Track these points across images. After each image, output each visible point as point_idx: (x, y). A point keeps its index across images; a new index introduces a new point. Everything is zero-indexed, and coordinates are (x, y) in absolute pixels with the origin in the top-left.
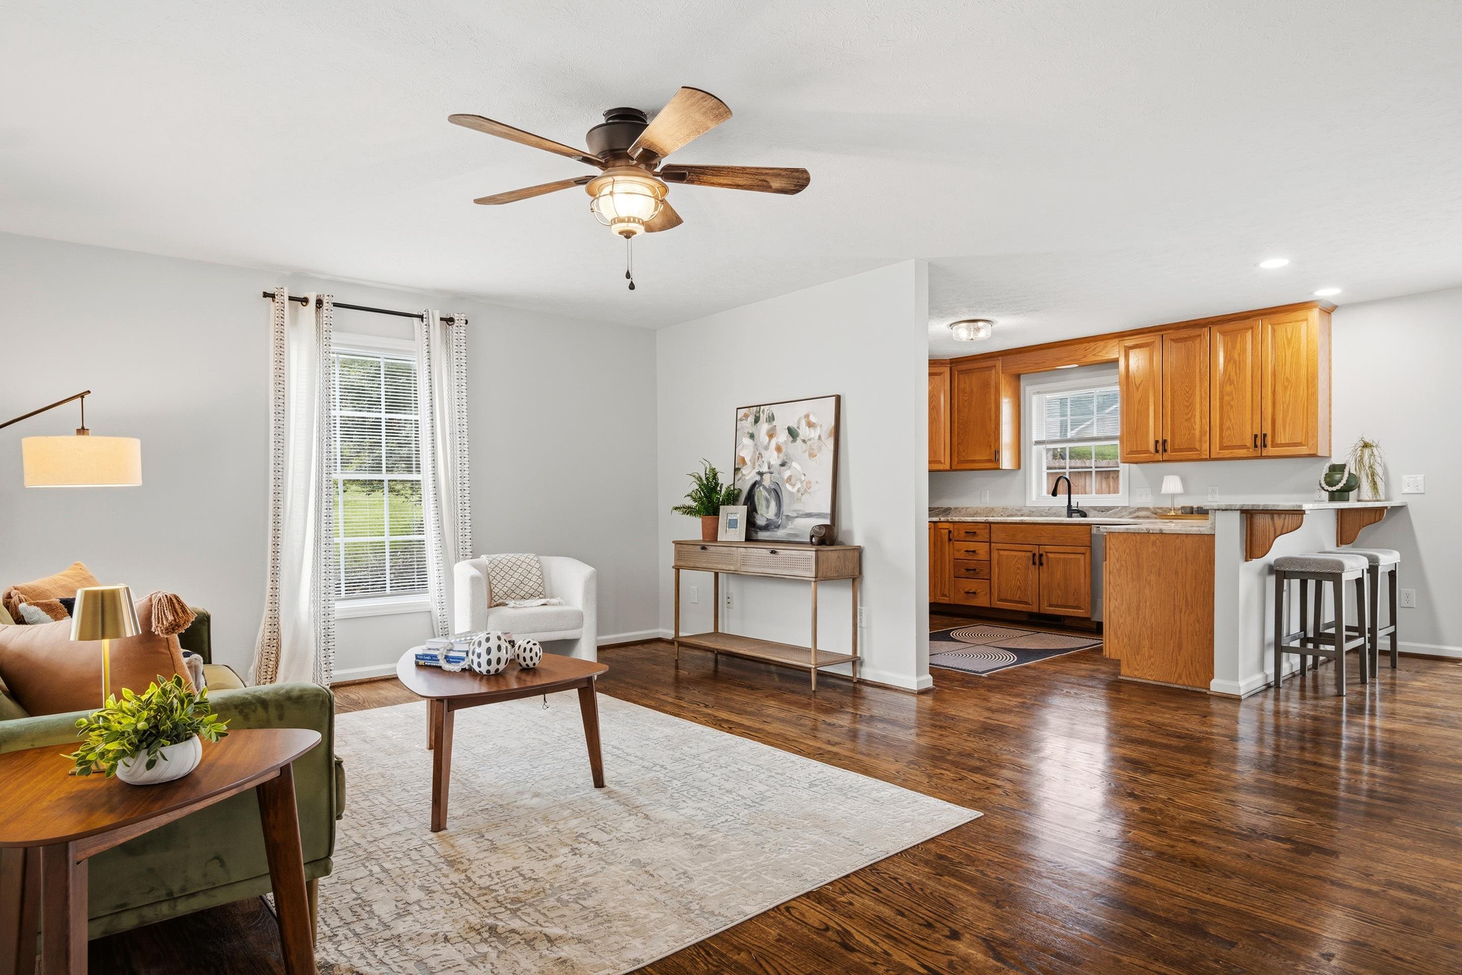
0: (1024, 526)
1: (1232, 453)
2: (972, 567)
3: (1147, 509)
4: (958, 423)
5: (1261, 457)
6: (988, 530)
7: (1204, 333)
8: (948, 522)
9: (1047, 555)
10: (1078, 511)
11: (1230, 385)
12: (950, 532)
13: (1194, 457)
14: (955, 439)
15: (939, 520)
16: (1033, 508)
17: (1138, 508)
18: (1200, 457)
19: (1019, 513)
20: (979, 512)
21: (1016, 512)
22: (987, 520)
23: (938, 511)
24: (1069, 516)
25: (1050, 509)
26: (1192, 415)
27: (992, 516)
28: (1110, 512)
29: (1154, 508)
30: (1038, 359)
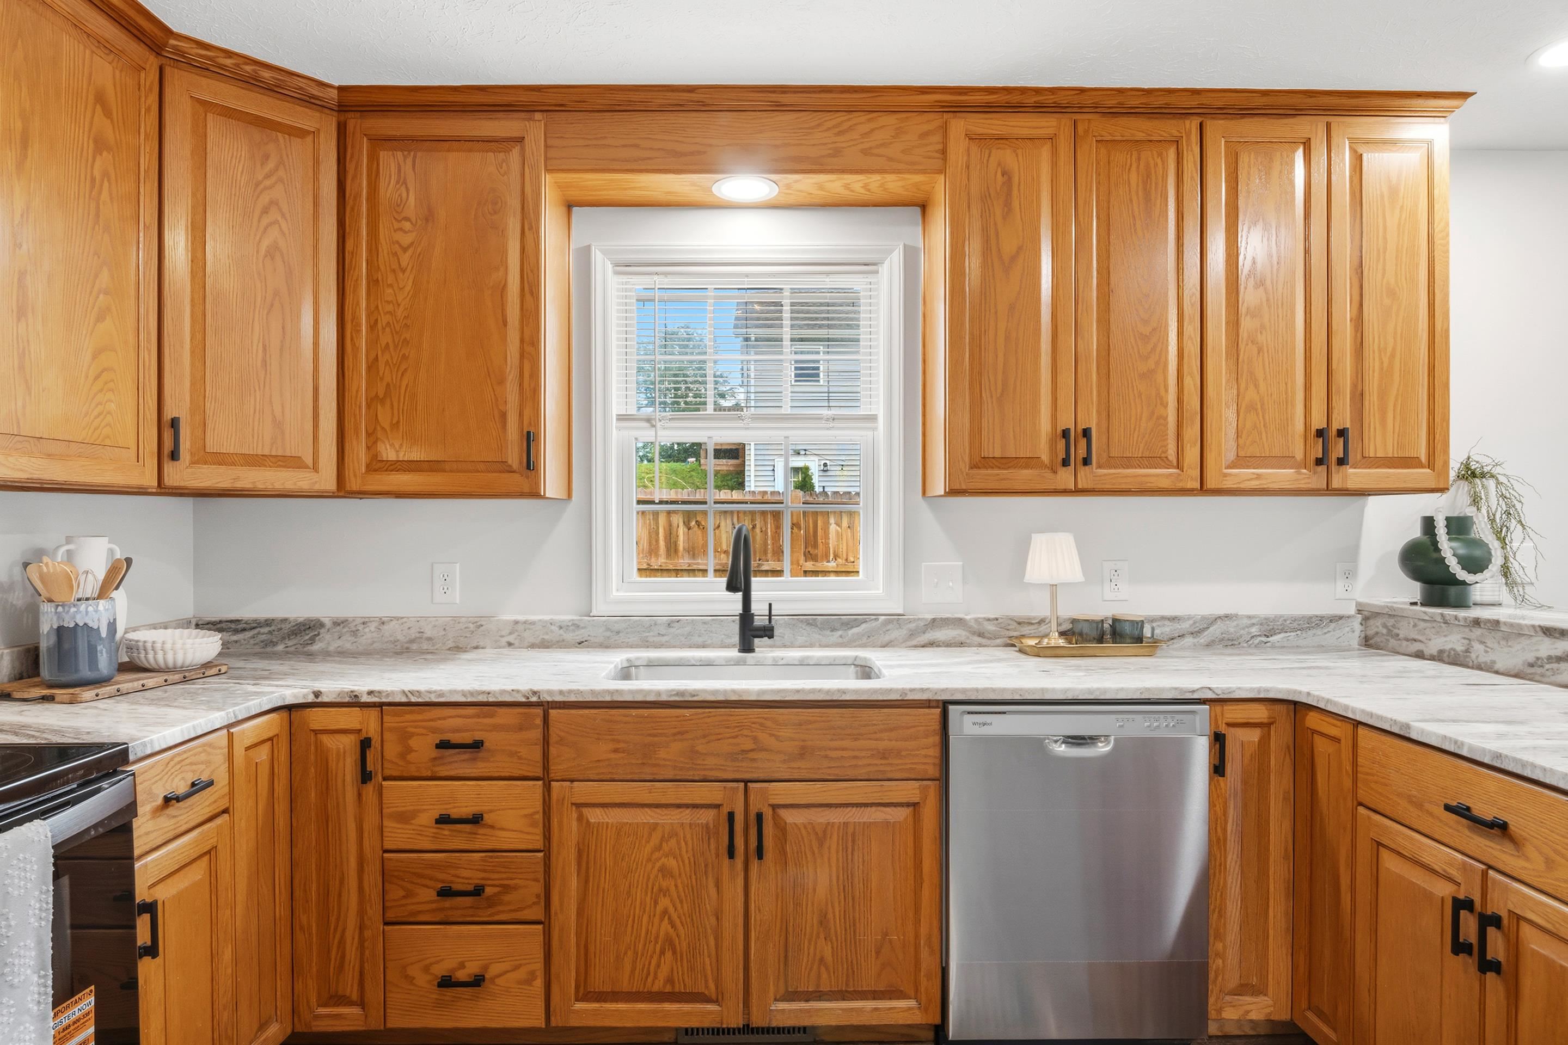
0: (687, 712)
1: (1259, 477)
2: (466, 877)
3: (959, 622)
4: (372, 327)
5: (1329, 491)
6: (536, 735)
7: (1189, 135)
9: (775, 816)
10: (771, 631)
12: (365, 744)
13: (1165, 484)
14: (360, 383)
15: (311, 699)
16: (616, 622)
17: (934, 620)
18: (1180, 485)
19: (569, 637)
20: (428, 633)
21: (561, 632)
22: (535, 693)
23: (270, 632)
24: (746, 647)
25: (672, 621)
26: (1157, 363)
27: (476, 648)
28: (855, 630)
29: (976, 620)
30: (680, 139)
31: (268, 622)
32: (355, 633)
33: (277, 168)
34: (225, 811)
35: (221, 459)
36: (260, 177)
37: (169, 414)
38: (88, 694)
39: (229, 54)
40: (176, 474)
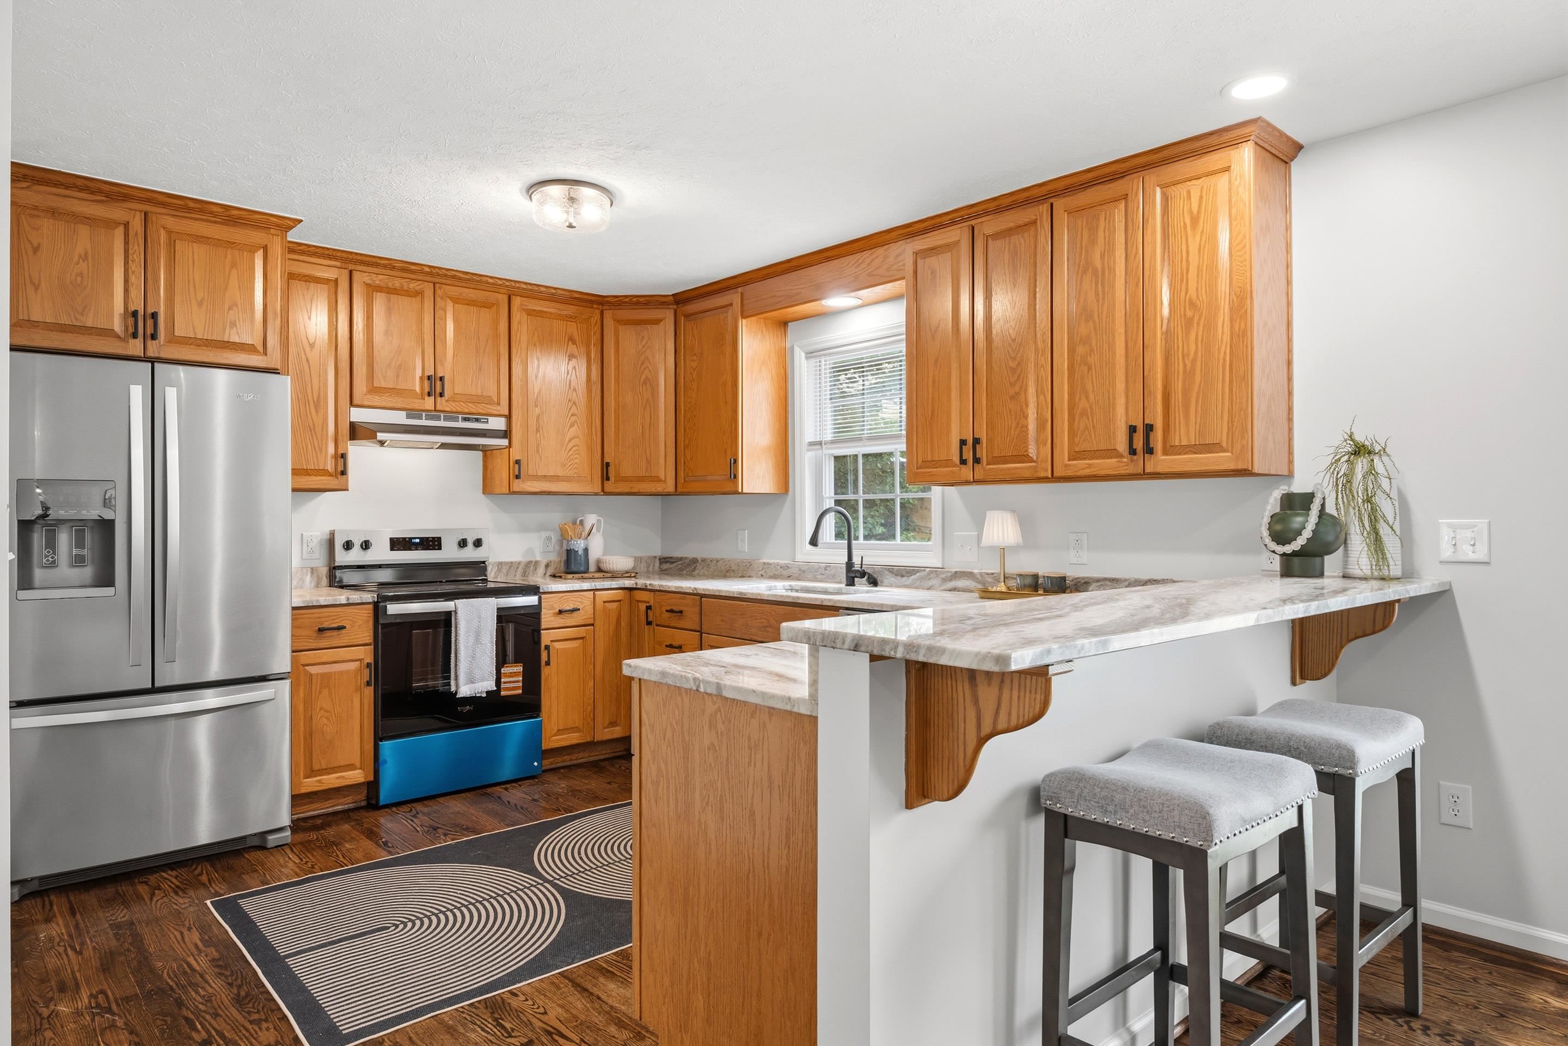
1: (1090, 466)
3: (969, 575)
4: (684, 409)
5: (1143, 475)
6: (697, 609)
7: (1041, 215)
8: (645, 588)
10: (863, 574)
11: (1087, 321)
12: (649, 608)
13: (1027, 474)
16: (804, 565)
17: (956, 572)
18: (1036, 475)
19: (785, 573)
20: (733, 568)
21: (781, 570)
23: (681, 564)
24: (851, 583)
25: (827, 566)
26: (1021, 387)
27: (749, 577)
28: (913, 577)
29: (981, 574)
30: (791, 288)
31: (681, 559)
33: (647, 343)
34: (593, 625)
35: (626, 479)
36: (640, 347)
37: (606, 460)
38: (570, 576)
39: (626, 296)
40: (609, 486)
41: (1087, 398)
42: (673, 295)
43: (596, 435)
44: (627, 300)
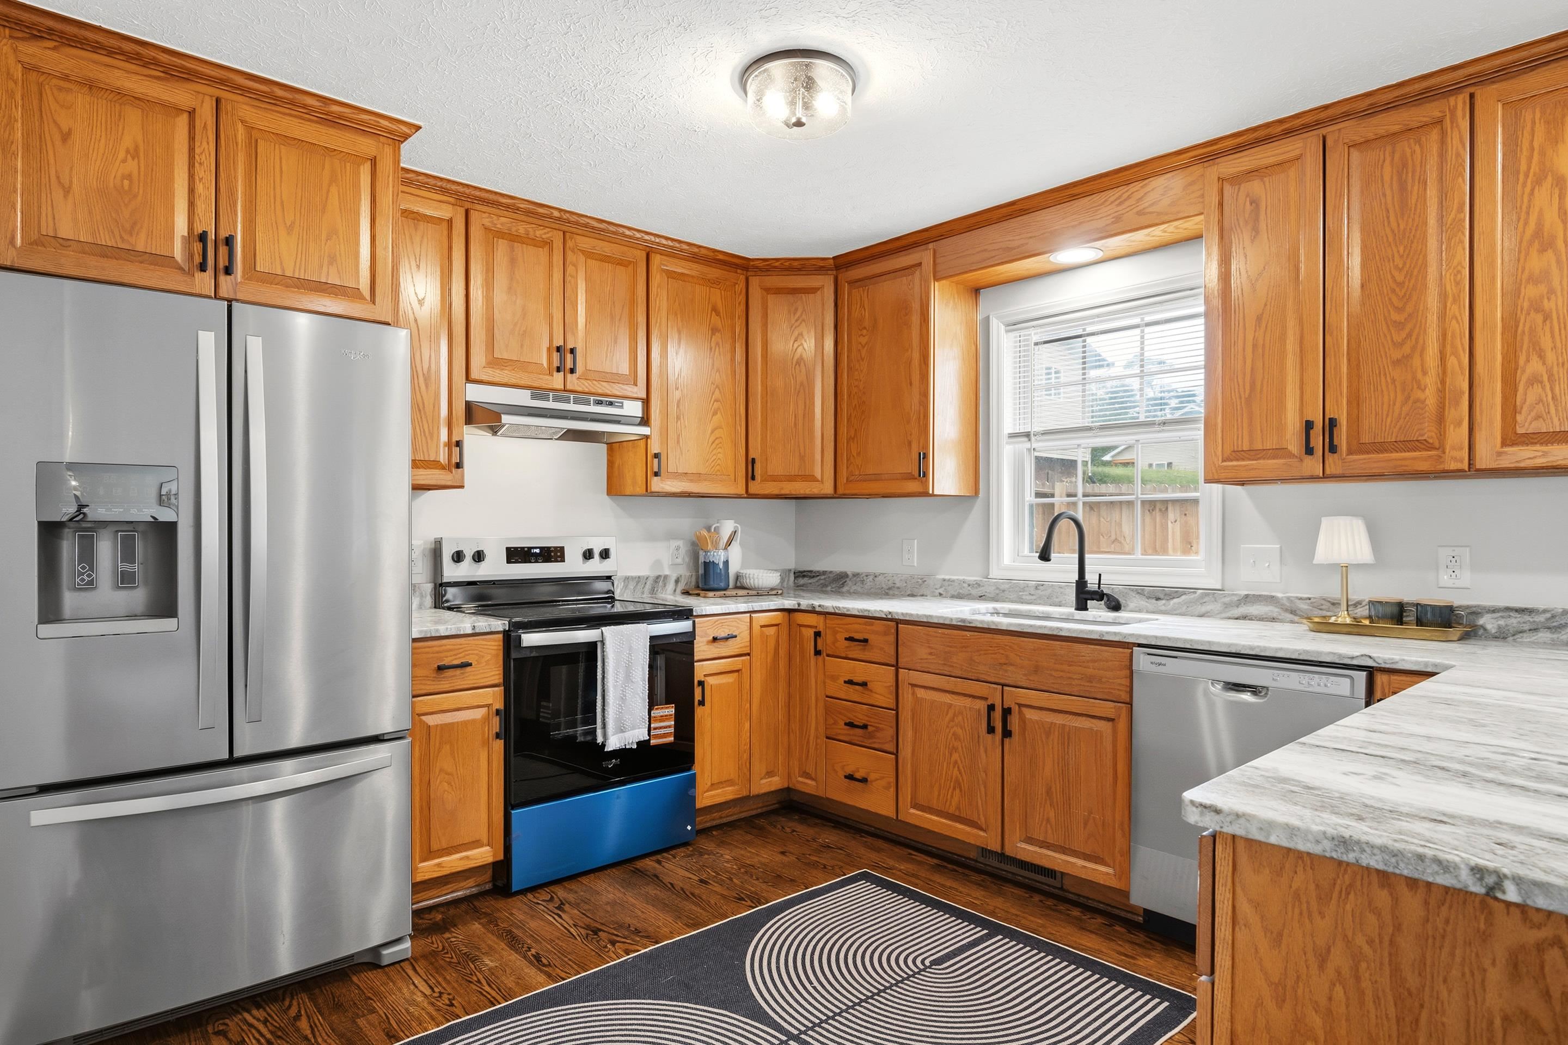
0: (968, 634)
1: (1544, 454)
3: (1271, 599)
4: (849, 396)
6: (892, 638)
8: (812, 611)
9: (1020, 712)
10: (1099, 596)
11: (1542, 250)
12: (818, 634)
13: (1424, 466)
14: (843, 430)
15: (796, 607)
16: (1003, 583)
17: (1247, 596)
18: (1440, 467)
19: (975, 592)
20: (898, 585)
21: (969, 588)
22: (890, 613)
23: (825, 579)
24: (1082, 605)
25: (1039, 585)
26: (1414, 349)
27: (922, 595)
28: (1175, 600)
29: (1288, 598)
30: (1011, 238)
31: (824, 573)
32: (863, 582)
33: (801, 315)
34: (749, 654)
35: (775, 479)
36: (793, 321)
37: (751, 456)
38: (711, 594)
39: (777, 260)
40: (755, 487)
41: (1542, 356)
42: (834, 258)
43: (741, 426)
44: (777, 264)
